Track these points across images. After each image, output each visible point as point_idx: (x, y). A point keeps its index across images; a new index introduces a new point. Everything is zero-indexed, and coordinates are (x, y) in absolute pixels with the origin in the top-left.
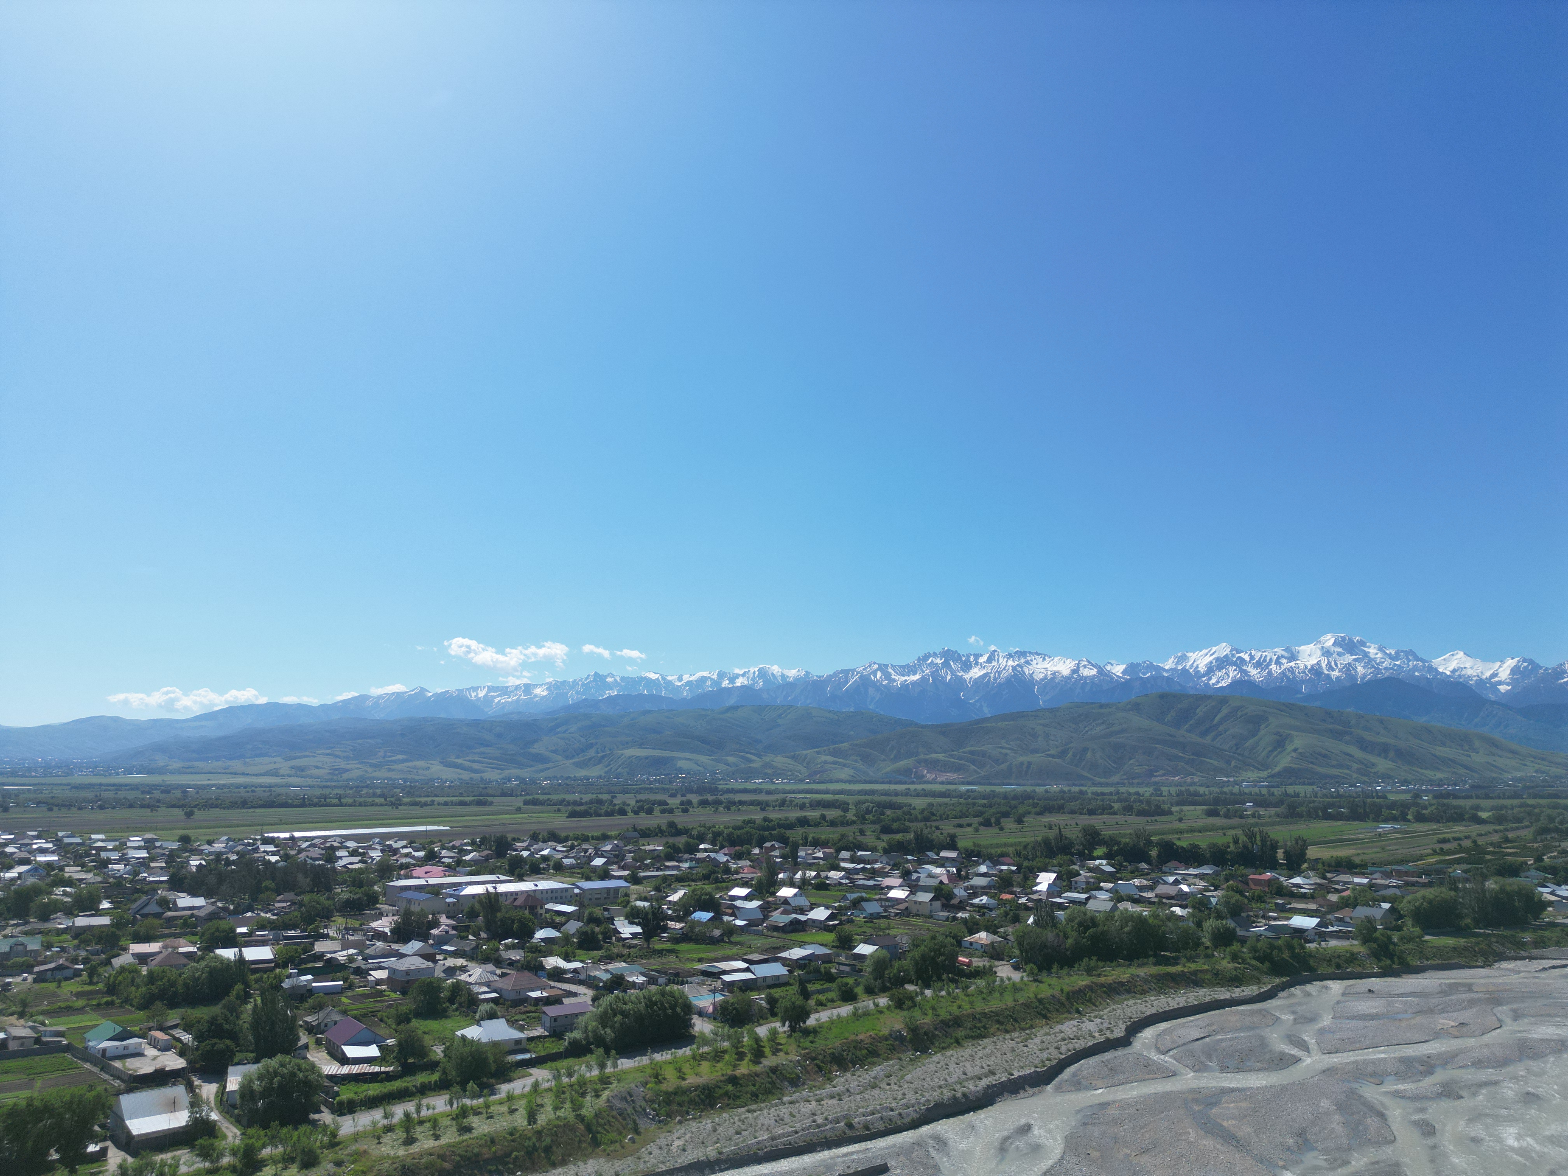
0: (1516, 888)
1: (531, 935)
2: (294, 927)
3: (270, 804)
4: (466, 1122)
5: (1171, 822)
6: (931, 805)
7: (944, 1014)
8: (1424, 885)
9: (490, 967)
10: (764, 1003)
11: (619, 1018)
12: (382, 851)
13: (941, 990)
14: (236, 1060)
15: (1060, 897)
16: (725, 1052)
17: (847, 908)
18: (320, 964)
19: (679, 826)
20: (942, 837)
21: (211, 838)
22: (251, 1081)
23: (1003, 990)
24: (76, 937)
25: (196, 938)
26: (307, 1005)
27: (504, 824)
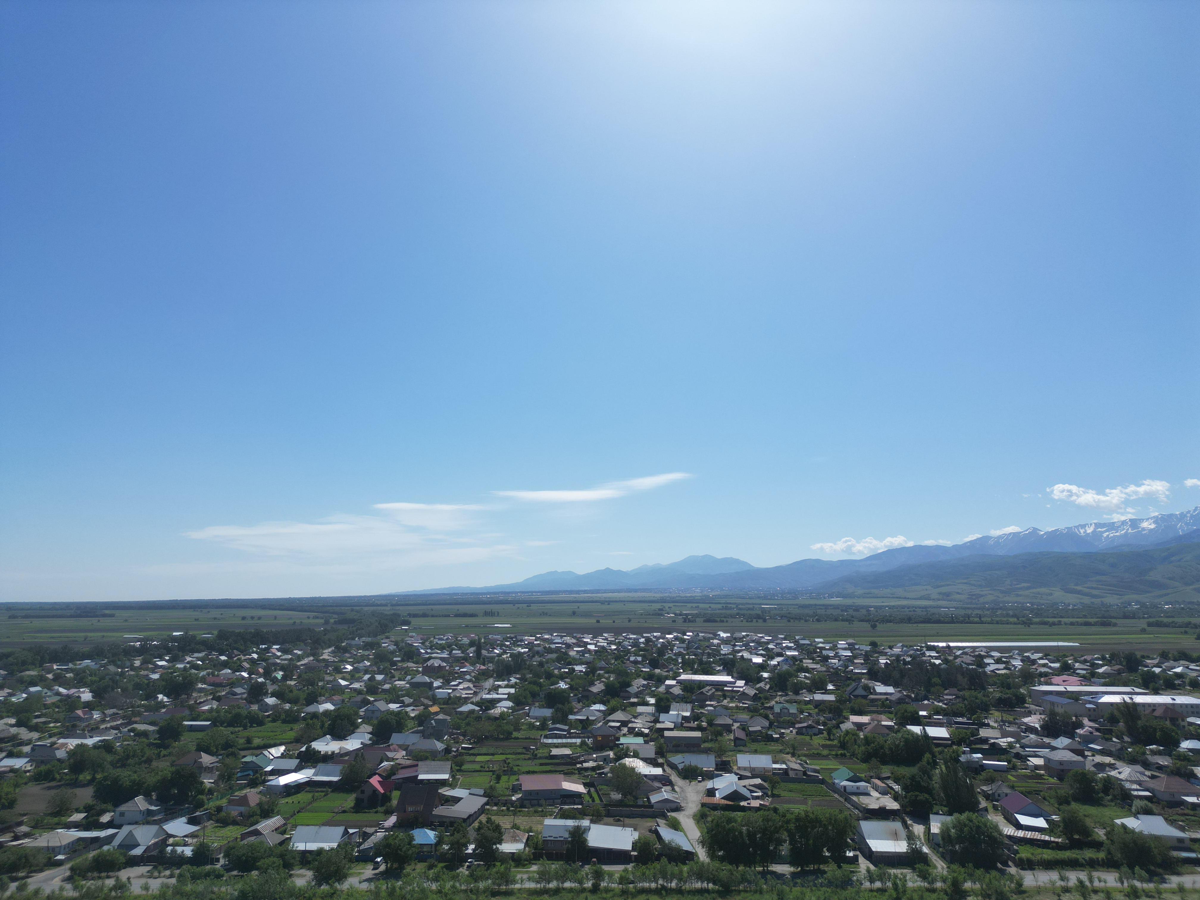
1: (1177, 744)
2: (962, 716)
3: (928, 621)
9: (1139, 768)
12: (1022, 661)
14: (934, 810)
18: (986, 747)
21: (892, 644)
22: (948, 829)
24: (816, 707)
25: (892, 716)
26: (981, 777)
27: (1132, 643)
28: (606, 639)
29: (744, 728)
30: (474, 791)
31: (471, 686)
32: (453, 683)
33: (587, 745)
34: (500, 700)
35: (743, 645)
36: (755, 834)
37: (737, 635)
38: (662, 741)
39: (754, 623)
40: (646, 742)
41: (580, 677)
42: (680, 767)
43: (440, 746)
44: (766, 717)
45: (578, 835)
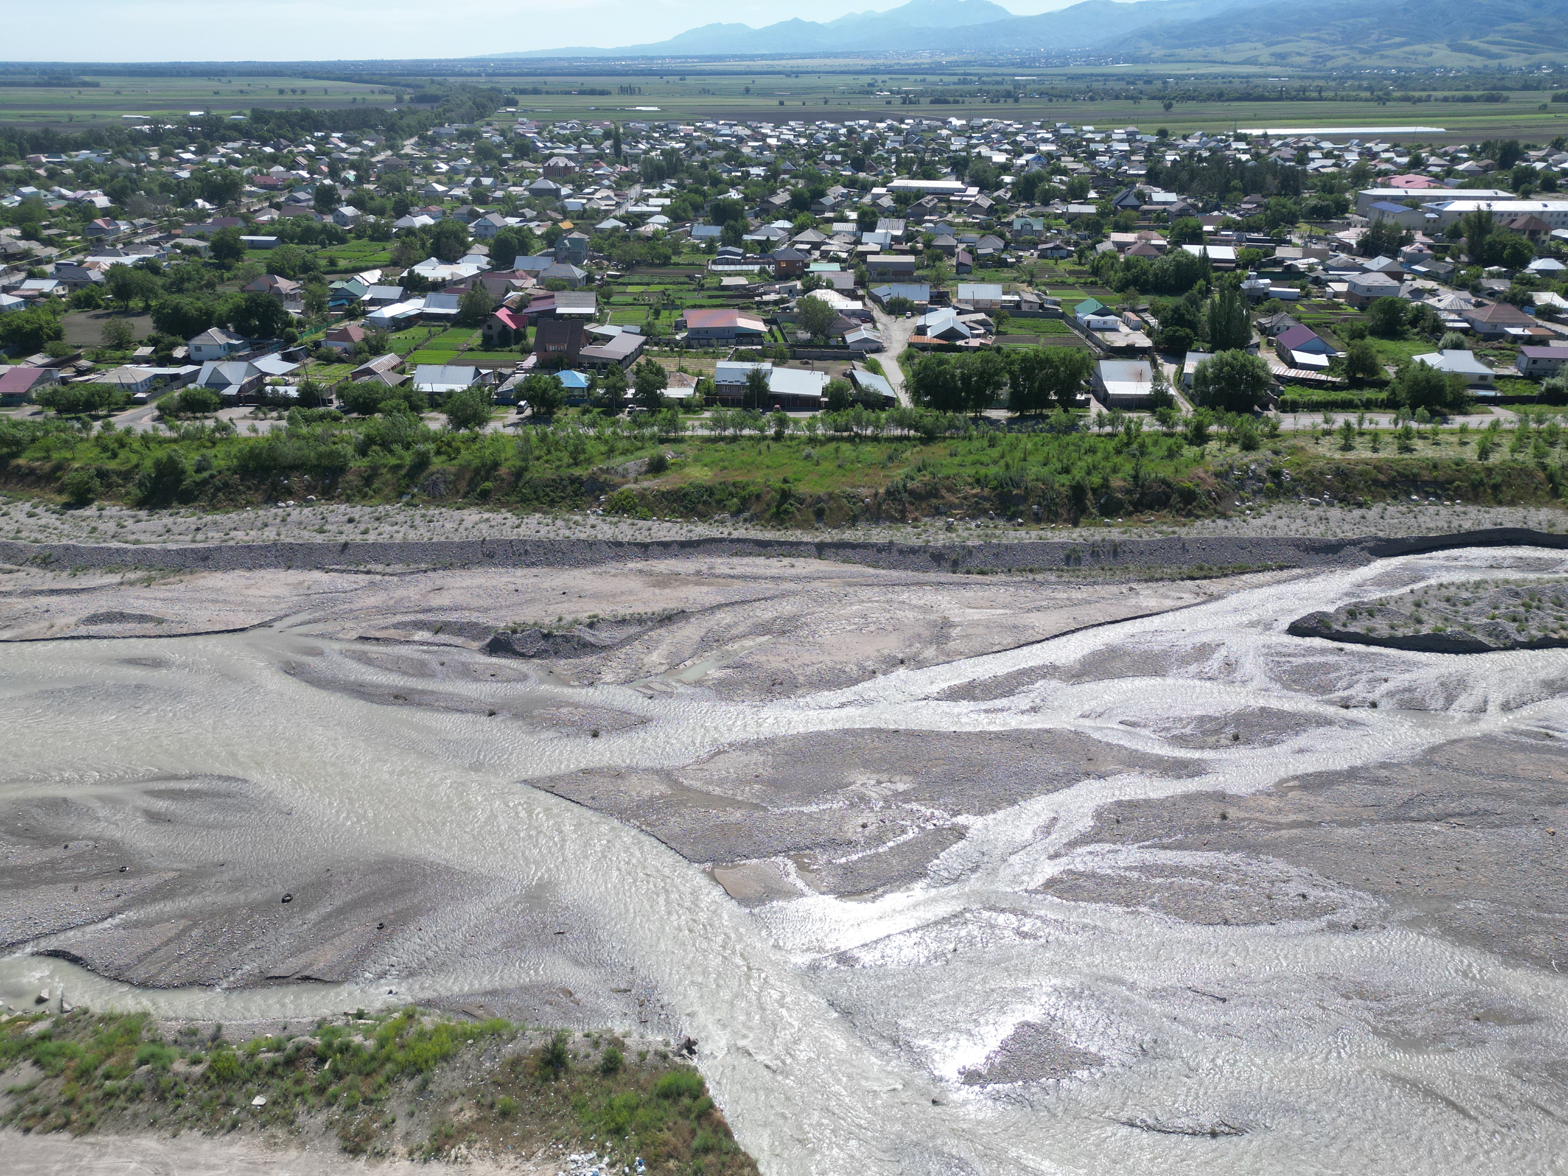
1: (1525, 263)
2: (1258, 230)
3: (1246, 97)
4: (1409, 443)
9: (1466, 294)
12: (1360, 154)
14: (1194, 347)
18: (1279, 270)
21: (1186, 132)
22: (1205, 368)
24: (1068, 222)
25: (1167, 232)
26: (1262, 308)
27: (1518, 127)
28: (793, 130)
29: (971, 251)
30: (628, 328)
31: (612, 194)
32: (587, 191)
33: (767, 273)
34: (651, 214)
35: (983, 137)
36: (970, 377)
37: (977, 122)
38: (864, 267)
39: (1001, 105)
40: (843, 269)
41: (757, 184)
42: (885, 300)
43: (579, 273)
44: (1001, 236)
45: (758, 380)
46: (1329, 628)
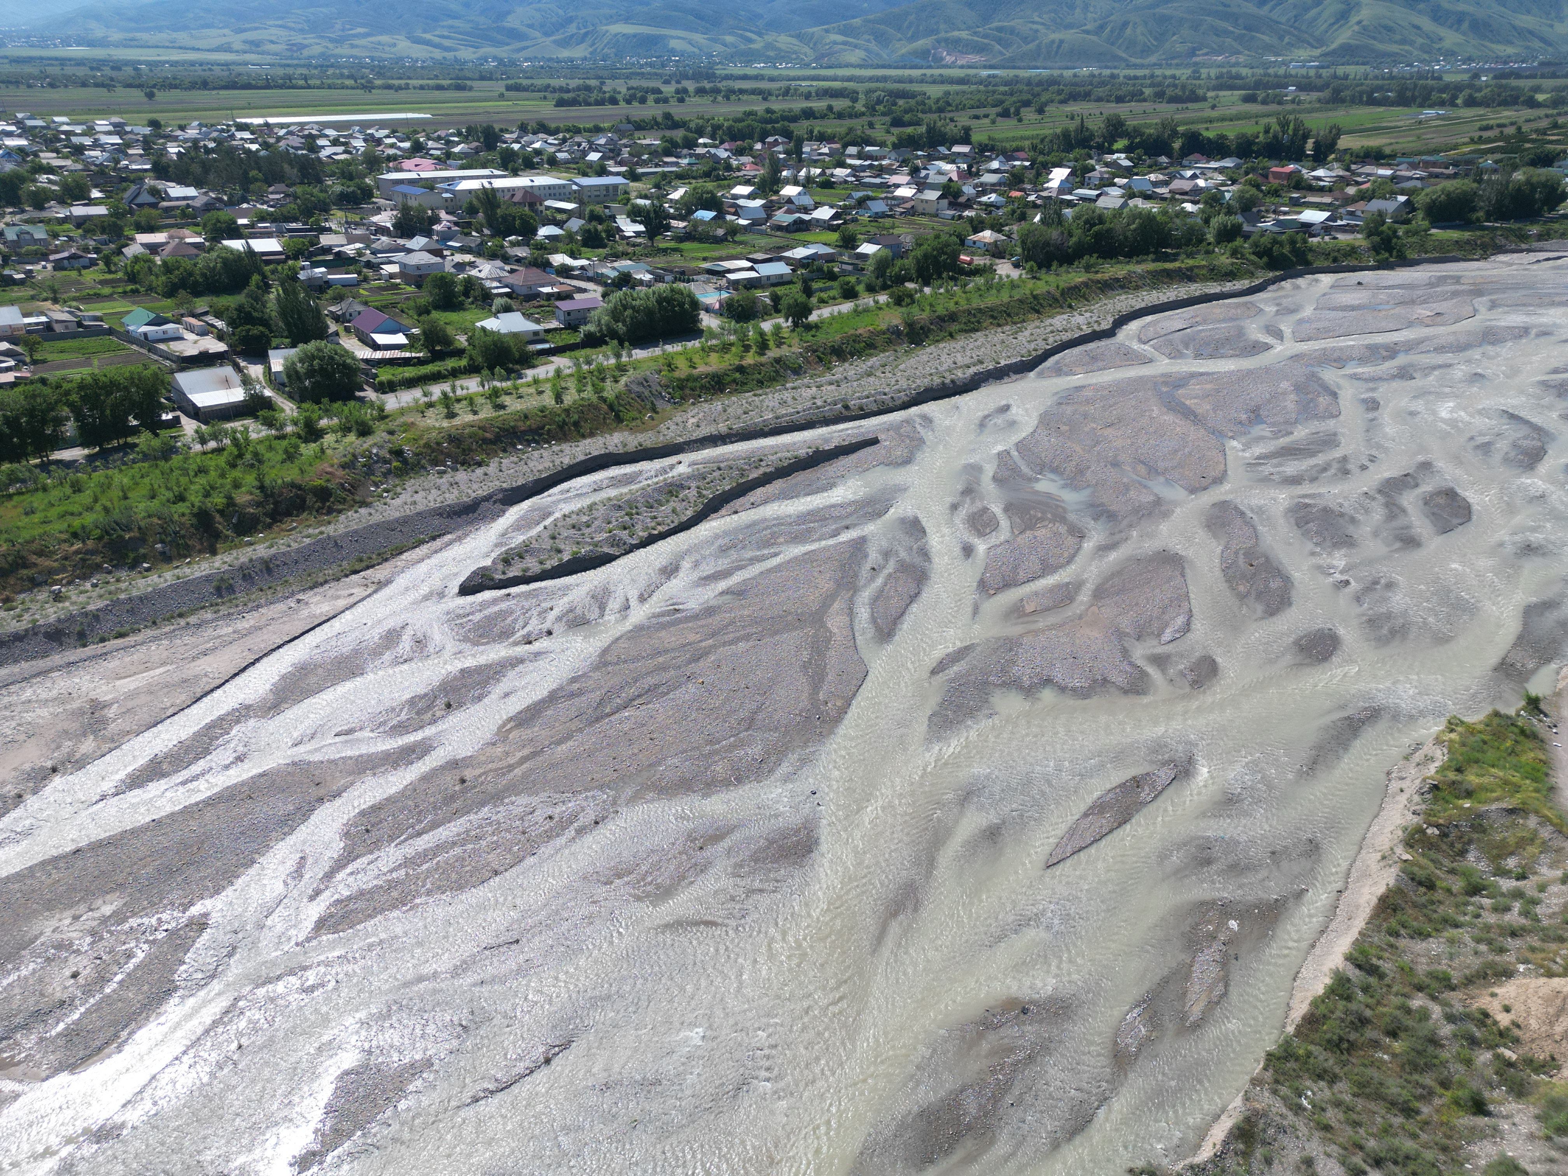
0: (1543, 179)
1: (534, 232)
2: (295, 220)
3: (232, 85)
4: (499, 401)
5: (1202, 110)
6: (947, 93)
7: (940, 310)
8: (1449, 177)
9: (498, 263)
10: (768, 301)
11: (629, 312)
12: (365, 140)
13: (940, 287)
14: (274, 344)
15: (1070, 194)
16: (732, 344)
17: (852, 208)
18: (330, 257)
19: (676, 118)
20: (955, 130)
21: (183, 123)
22: (293, 363)
23: (1000, 287)
24: (78, 227)
25: (199, 229)
26: (327, 296)
27: (488, 113)
36: (17, 418)
46: (492, 579)
